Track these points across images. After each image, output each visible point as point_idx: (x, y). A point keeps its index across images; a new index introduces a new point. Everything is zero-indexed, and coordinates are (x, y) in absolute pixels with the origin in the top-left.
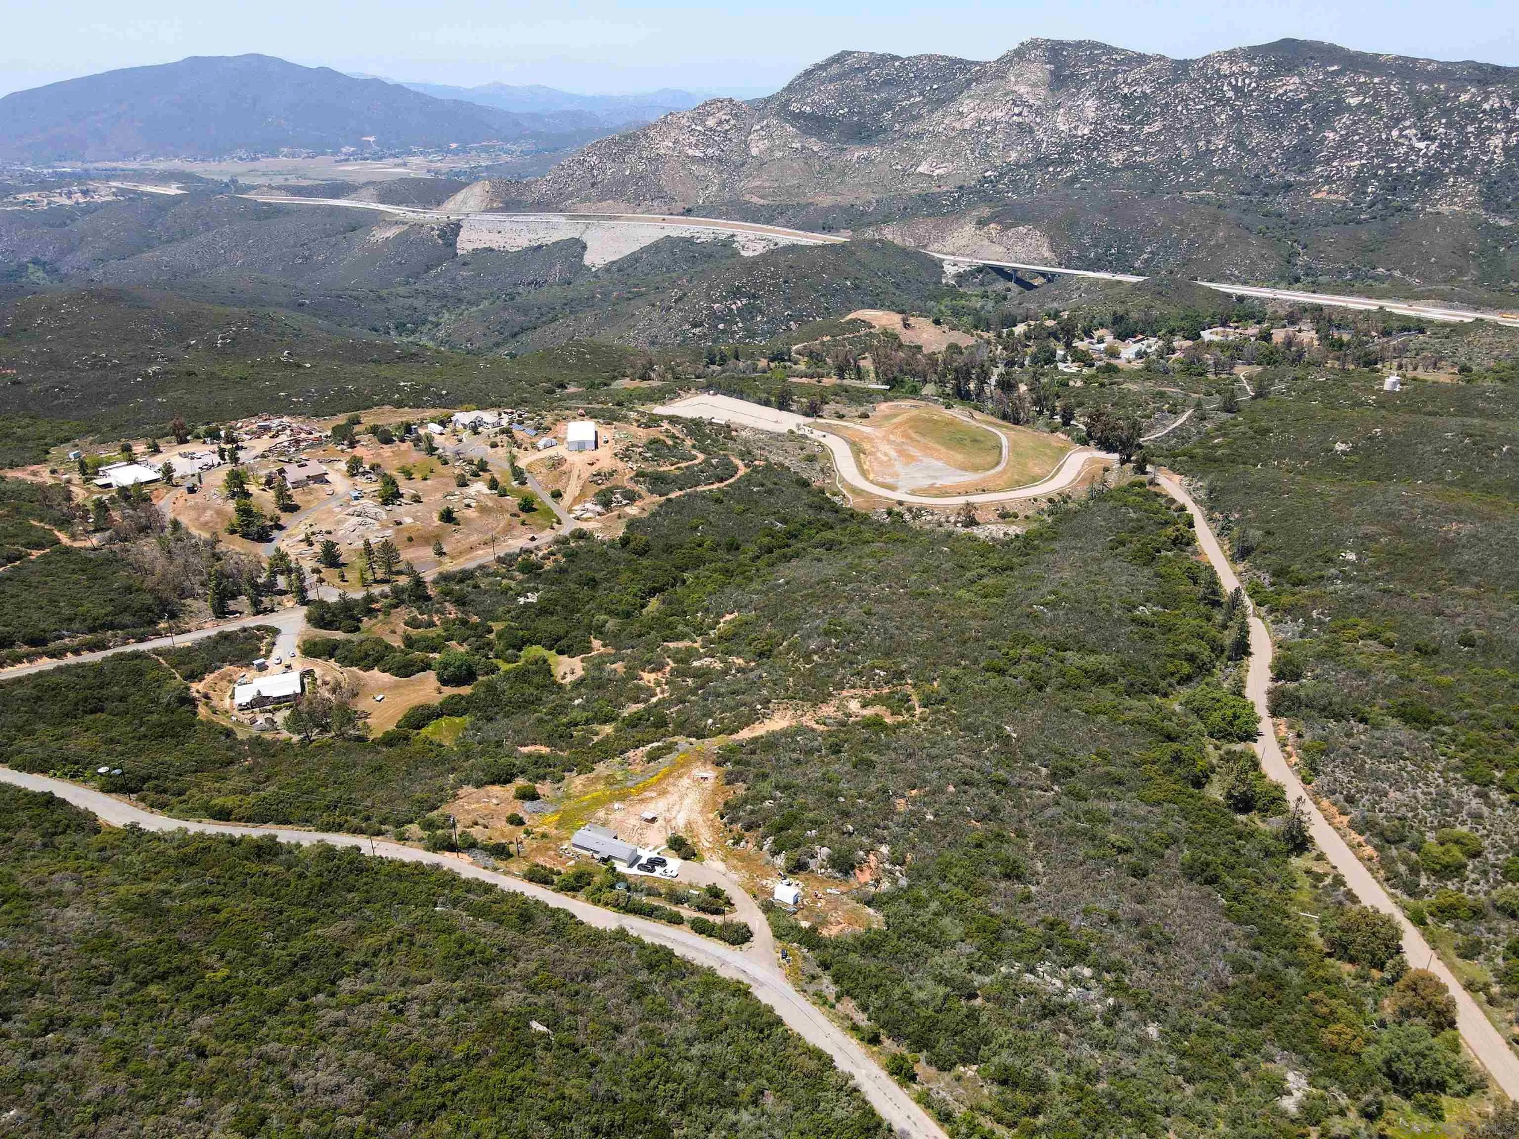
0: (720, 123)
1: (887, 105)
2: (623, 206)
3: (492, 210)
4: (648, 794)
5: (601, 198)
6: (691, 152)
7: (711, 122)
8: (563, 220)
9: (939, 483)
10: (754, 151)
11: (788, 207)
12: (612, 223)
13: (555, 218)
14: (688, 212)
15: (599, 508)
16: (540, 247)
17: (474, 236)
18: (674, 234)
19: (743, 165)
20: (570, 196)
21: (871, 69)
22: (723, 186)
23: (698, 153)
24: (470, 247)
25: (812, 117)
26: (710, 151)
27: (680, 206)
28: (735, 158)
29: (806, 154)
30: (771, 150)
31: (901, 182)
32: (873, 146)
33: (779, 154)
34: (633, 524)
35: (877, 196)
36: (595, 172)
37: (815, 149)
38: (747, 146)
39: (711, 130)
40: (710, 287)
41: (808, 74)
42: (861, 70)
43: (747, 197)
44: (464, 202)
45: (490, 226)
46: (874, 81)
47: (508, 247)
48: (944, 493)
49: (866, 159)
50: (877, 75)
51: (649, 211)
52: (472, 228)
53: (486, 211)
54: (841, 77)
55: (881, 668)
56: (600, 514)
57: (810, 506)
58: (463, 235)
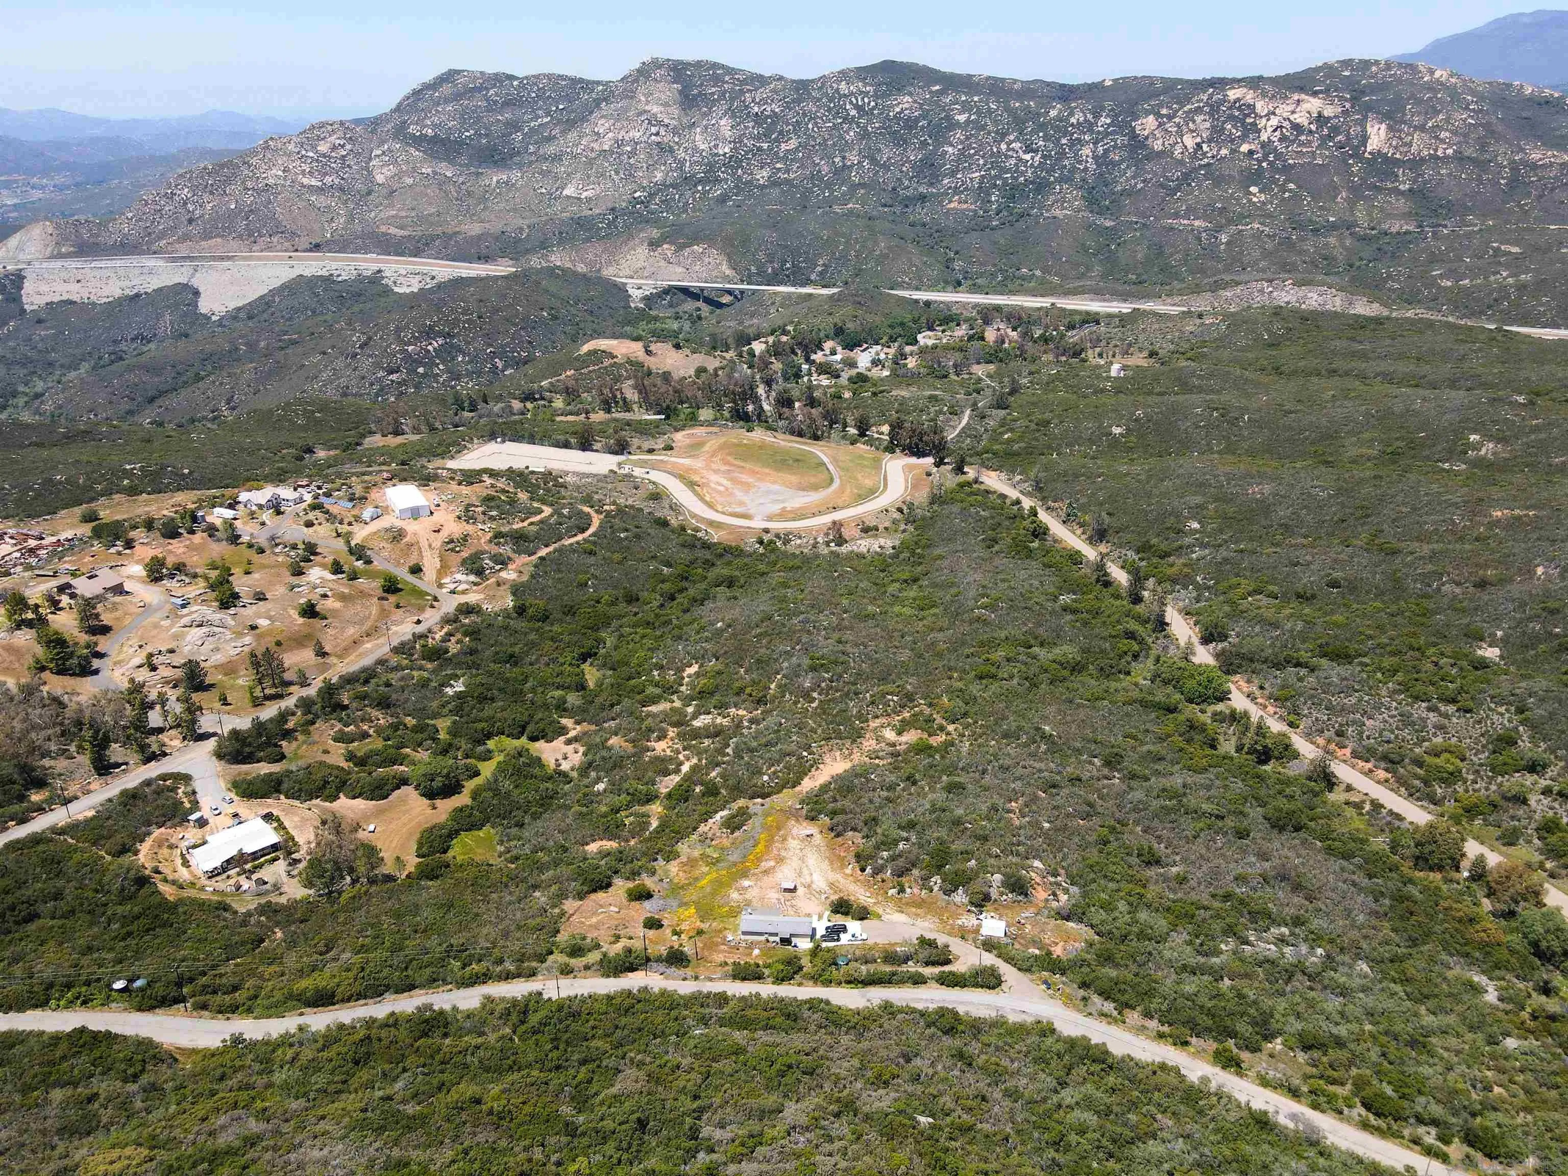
0: (334, 148)
1: (514, 126)
2: (234, 244)
3: (61, 256)
4: (765, 865)
5: (207, 236)
6: (305, 181)
7: (323, 148)
8: (161, 263)
9: (789, 505)
10: (380, 179)
11: (433, 238)
12: (226, 264)
13: (150, 262)
14: (317, 247)
15: (472, 578)
16: (137, 295)
17: (44, 288)
18: (307, 273)
19: (369, 193)
20: (162, 235)
21: (487, 89)
22: (351, 218)
23: (314, 182)
24: (42, 301)
25: (435, 140)
26: (328, 180)
27: (304, 242)
28: (359, 186)
29: (443, 182)
30: (399, 176)
31: (549, 206)
32: (511, 168)
33: (409, 181)
34: (516, 590)
35: (527, 222)
36: (191, 207)
37: (449, 174)
38: (370, 173)
39: (324, 156)
40: (398, 330)
41: (417, 94)
42: (479, 89)
43: (383, 229)
44: (20, 248)
45: (64, 275)
46: (495, 102)
47: (93, 298)
48: (799, 515)
49: (507, 183)
50: (496, 94)
51: (269, 248)
52: (40, 278)
53: (52, 257)
54: (457, 97)
55: (892, 694)
56: (475, 584)
57: (683, 546)
58: (28, 287)
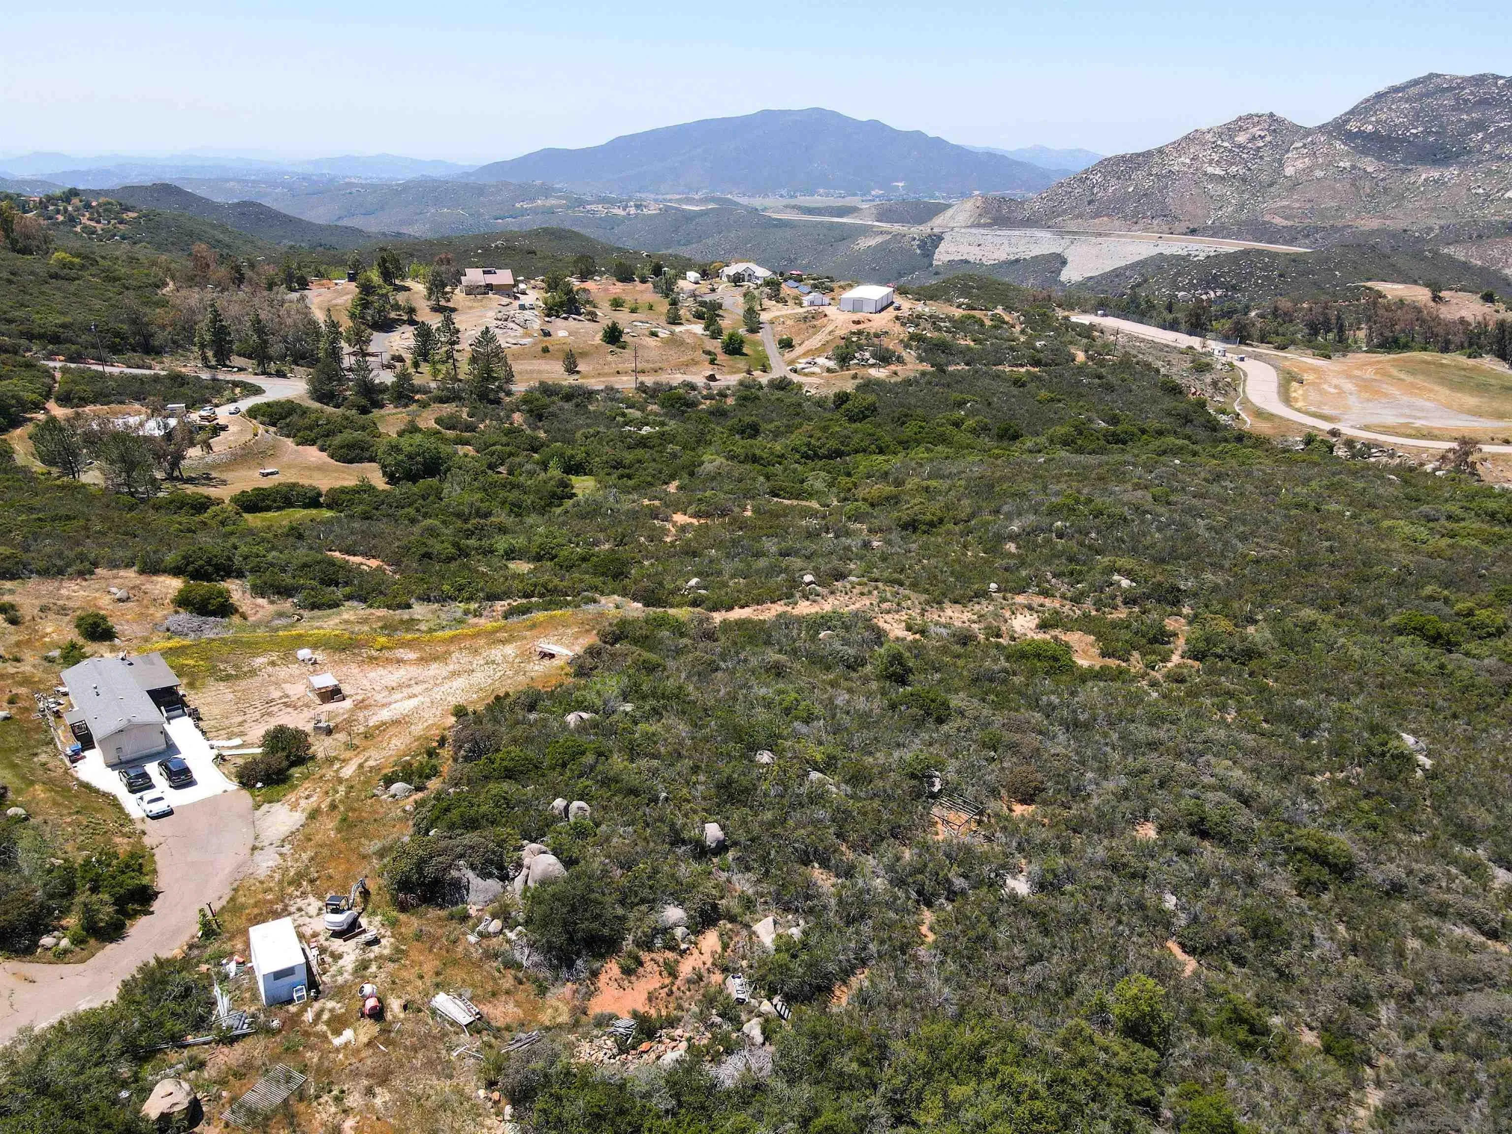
0: (1253, 139)
1: (1479, 126)
2: (1117, 223)
3: (979, 226)
5: (1097, 215)
6: (1210, 170)
7: (1241, 138)
8: (1049, 235)
10: (1289, 171)
11: (1317, 229)
12: (1100, 239)
13: (1039, 233)
14: (1193, 232)
16: (1017, 261)
17: (952, 249)
18: (1167, 252)
19: (1271, 185)
20: (1065, 212)
21: (1464, 88)
22: (1242, 207)
23: (1218, 171)
24: (946, 258)
25: (1374, 137)
26: (1234, 169)
27: (1183, 226)
28: (1263, 177)
29: (1356, 176)
30: (1311, 169)
31: (1481, 208)
32: (1449, 165)
33: (1319, 174)
35: (1442, 222)
36: (1095, 190)
37: (1370, 169)
38: (1281, 165)
39: (1239, 146)
40: (1178, 274)
41: (1379, 96)
42: (1450, 89)
43: (1267, 218)
44: (952, 218)
45: (971, 239)
46: (1466, 101)
47: (984, 260)
49: (1436, 182)
50: (1472, 93)
51: (1146, 230)
52: (954, 241)
53: (972, 226)
54: (1421, 97)
58: (942, 247)
